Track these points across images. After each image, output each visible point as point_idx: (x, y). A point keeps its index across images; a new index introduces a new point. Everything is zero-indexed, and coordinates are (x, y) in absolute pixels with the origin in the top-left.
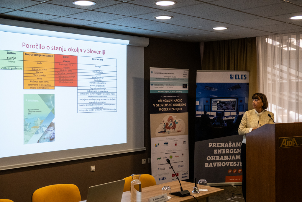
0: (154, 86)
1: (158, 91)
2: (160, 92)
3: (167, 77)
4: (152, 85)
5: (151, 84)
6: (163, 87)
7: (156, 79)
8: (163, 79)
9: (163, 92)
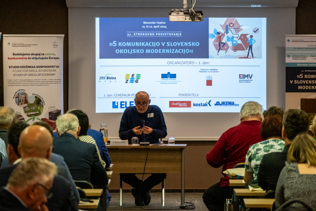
0: (291, 58)
1: (298, 65)
2: (300, 65)
3: (312, 46)
4: (289, 56)
5: (286, 55)
6: (305, 59)
7: (295, 48)
8: (306, 48)
9: (306, 65)
